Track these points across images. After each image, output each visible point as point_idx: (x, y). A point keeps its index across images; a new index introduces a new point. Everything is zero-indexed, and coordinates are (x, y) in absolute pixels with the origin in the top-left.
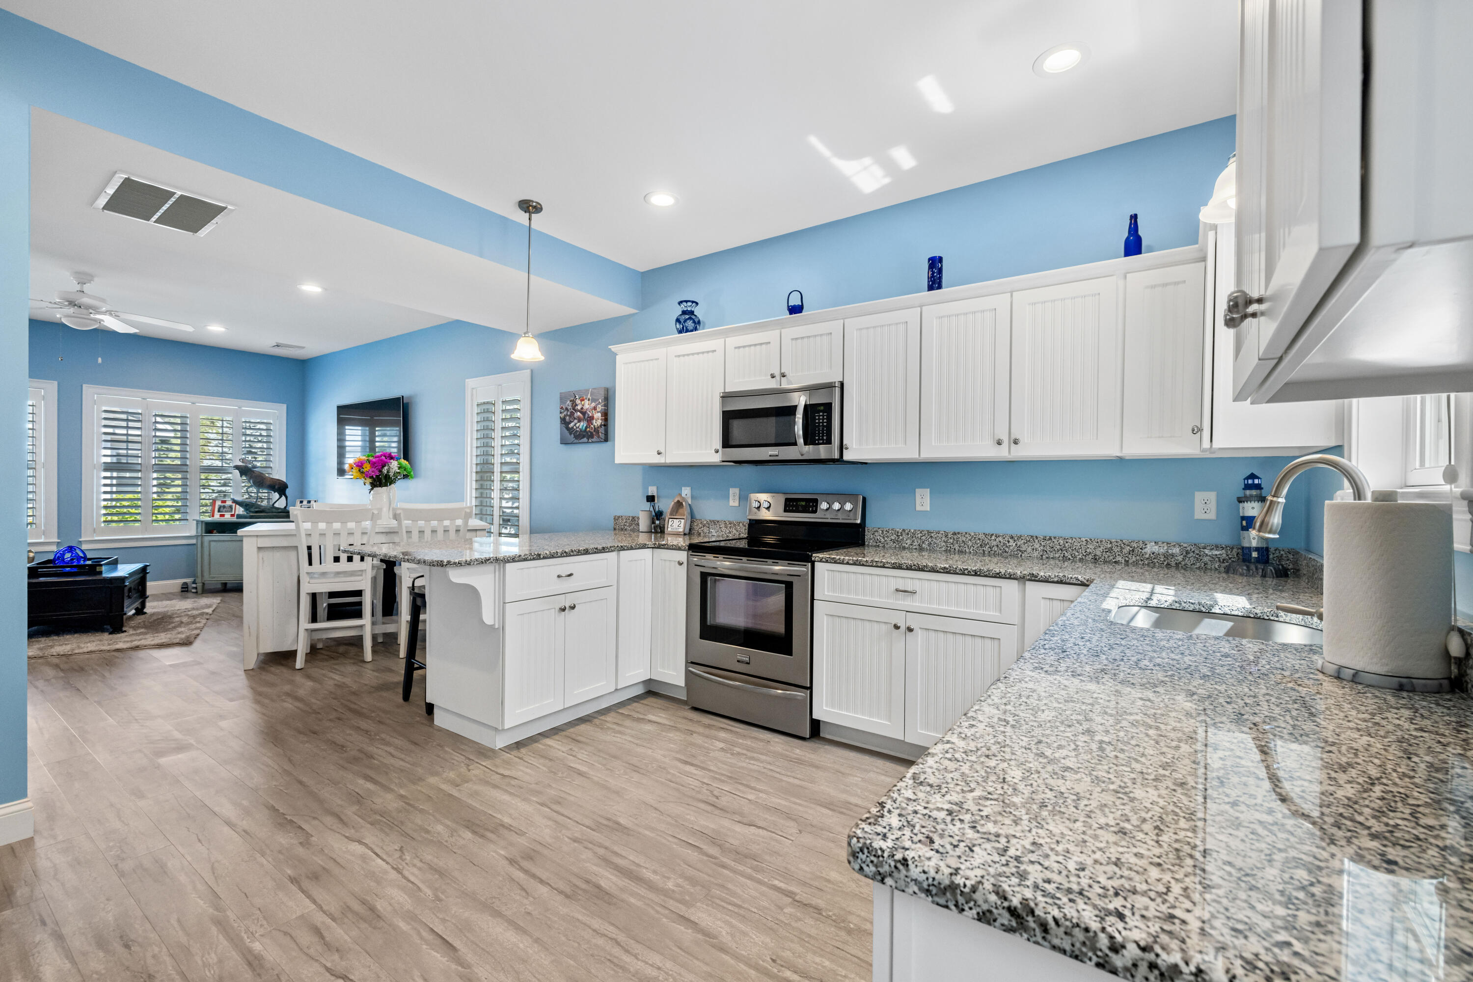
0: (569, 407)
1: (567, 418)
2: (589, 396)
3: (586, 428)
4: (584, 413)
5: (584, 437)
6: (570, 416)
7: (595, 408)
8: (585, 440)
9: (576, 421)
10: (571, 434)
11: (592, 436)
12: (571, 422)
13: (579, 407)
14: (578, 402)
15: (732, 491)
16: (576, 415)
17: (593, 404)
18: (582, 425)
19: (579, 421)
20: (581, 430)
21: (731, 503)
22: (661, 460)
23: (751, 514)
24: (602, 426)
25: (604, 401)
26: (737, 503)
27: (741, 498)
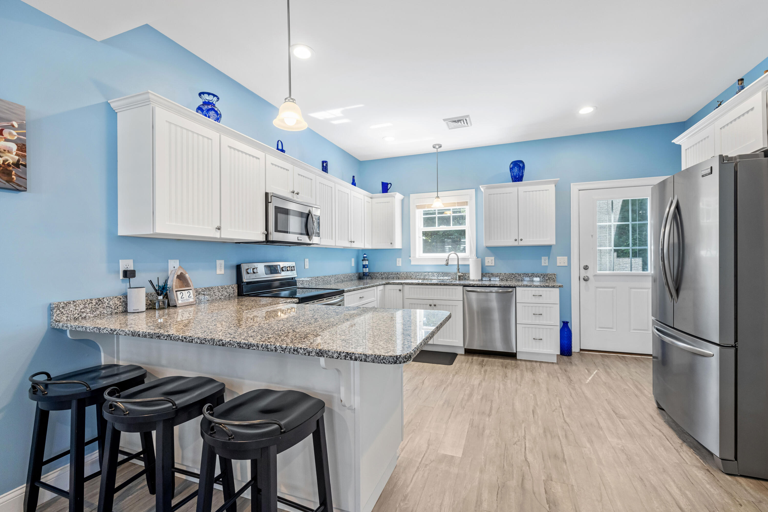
15: (218, 263)
21: (218, 272)
22: (216, 235)
23: (246, 278)
24: (17, 165)
25: (21, 126)
26: (222, 272)
27: (226, 267)
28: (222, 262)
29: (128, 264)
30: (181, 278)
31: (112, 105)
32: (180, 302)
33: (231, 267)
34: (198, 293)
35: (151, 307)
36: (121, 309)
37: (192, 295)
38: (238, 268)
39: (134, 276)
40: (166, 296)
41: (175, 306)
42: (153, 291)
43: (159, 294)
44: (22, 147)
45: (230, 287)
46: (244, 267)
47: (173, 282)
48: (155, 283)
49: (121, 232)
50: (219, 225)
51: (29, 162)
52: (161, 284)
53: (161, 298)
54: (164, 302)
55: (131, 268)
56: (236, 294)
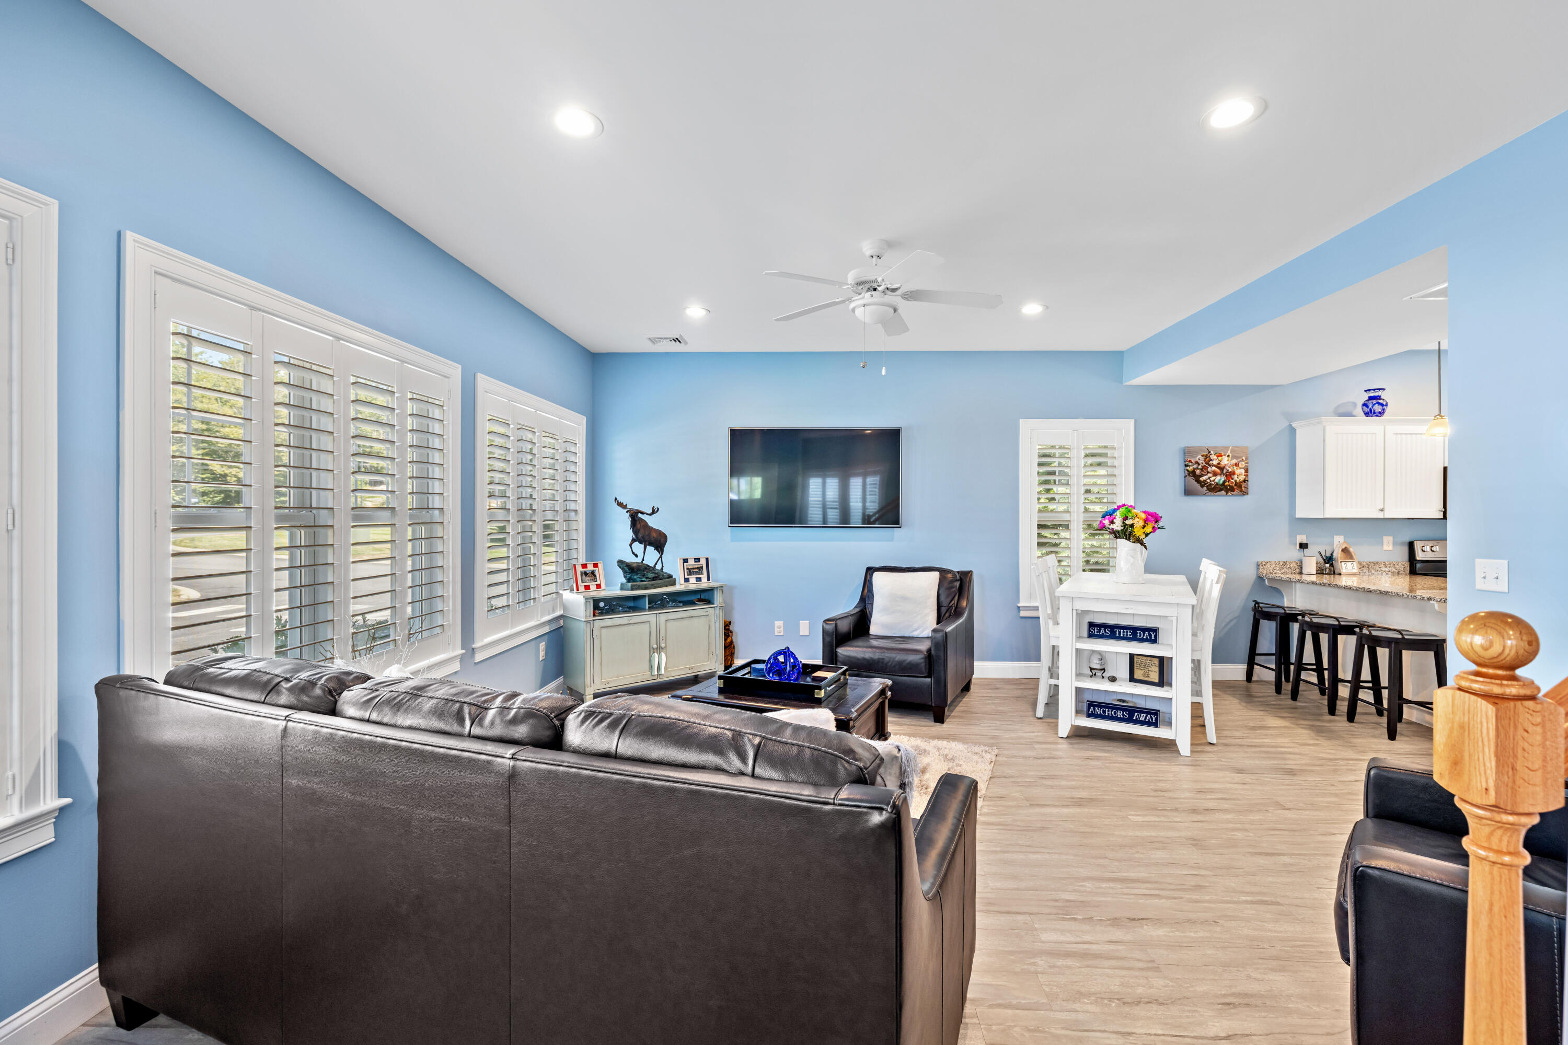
0: (1200, 462)
1: (1198, 472)
2: (1229, 453)
3: (1224, 482)
4: (1222, 469)
5: (1221, 490)
6: (1202, 470)
7: (1237, 465)
8: (1223, 492)
9: (1210, 475)
10: (1202, 486)
11: (1232, 489)
12: (1202, 475)
13: (1215, 462)
14: (1213, 457)
15: (1385, 539)
16: (1210, 469)
17: (1234, 461)
18: (1220, 479)
19: (1215, 474)
20: (1217, 484)
21: (1386, 548)
22: (1381, 515)
23: (1420, 556)
24: (1244, 481)
25: (1247, 459)
26: (1391, 548)
27: (1394, 544)
28: (1391, 538)
29: (1302, 539)
30: (1345, 551)
31: (1293, 425)
32: (1344, 571)
33: (1402, 544)
34: (1362, 566)
35: (1320, 572)
36: (1298, 571)
37: (1355, 567)
38: (1411, 545)
39: (1307, 548)
40: (1332, 565)
41: (1340, 574)
42: (1321, 560)
43: (1326, 563)
44: (1247, 471)
45: (1400, 564)
46: (1418, 546)
47: (1338, 554)
48: (1323, 554)
49: (1298, 516)
50: (1382, 507)
51: (1250, 478)
52: (1328, 555)
53: (1327, 566)
54: (1330, 570)
55: (1305, 541)
56: (1408, 572)
